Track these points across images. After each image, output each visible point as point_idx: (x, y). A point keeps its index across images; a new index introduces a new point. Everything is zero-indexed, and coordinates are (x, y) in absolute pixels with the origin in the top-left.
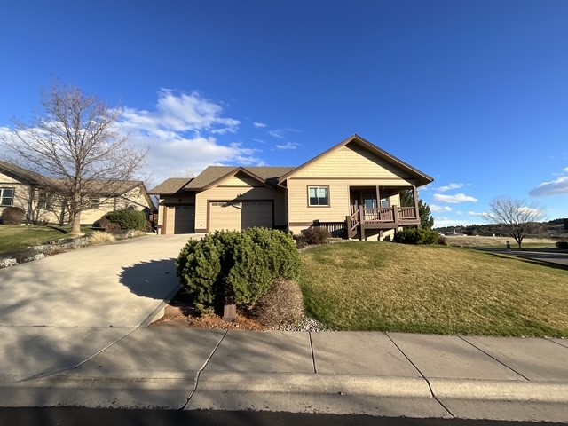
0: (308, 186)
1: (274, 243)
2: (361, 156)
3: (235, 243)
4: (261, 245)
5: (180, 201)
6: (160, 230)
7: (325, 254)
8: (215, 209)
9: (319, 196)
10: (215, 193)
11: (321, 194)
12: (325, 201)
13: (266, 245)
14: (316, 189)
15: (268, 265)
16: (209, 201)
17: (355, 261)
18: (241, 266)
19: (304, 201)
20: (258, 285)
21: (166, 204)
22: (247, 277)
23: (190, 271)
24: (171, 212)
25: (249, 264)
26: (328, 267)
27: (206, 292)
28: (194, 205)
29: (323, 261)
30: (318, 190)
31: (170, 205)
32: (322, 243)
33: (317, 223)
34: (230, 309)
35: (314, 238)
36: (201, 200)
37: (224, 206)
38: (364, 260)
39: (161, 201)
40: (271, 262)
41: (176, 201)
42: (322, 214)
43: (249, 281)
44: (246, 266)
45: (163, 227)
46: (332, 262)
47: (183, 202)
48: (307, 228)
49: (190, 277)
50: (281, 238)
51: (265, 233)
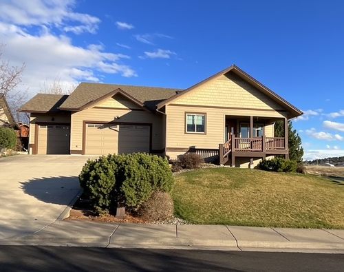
0: (186, 113)
1: (154, 165)
2: (238, 86)
3: (126, 164)
4: (145, 166)
5: (53, 120)
6: (31, 149)
7: (196, 177)
8: (90, 130)
9: (196, 123)
10: (91, 114)
11: (198, 121)
12: (201, 128)
13: (148, 166)
14: (193, 116)
15: (150, 180)
16: (85, 122)
17: (220, 183)
18: (131, 180)
19: (182, 127)
20: (142, 193)
21: (38, 123)
22: (135, 188)
23: (93, 183)
24: (43, 131)
25: (136, 179)
26: (196, 186)
27: (104, 198)
28: (69, 125)
29: (193, 182)
30: (196, 118)
31: (42, 124)
32: (195, 168)
33: (193, 150)
34: (121, 210)
35: (189, 163)
36: (76, 121)
37: (100, 128)
38: (227, 182)
39: (32, 119)
40: (152, 179)
41: (48, 120)
42: (198, 141)
43: (136, 190)
44: (134, 180)
45: (35, 147)
46: (200, 183)
47: (56, 121)
48: (183, 153)
49: (94, 187)
50: (159, 162)
51: (147, 157)
